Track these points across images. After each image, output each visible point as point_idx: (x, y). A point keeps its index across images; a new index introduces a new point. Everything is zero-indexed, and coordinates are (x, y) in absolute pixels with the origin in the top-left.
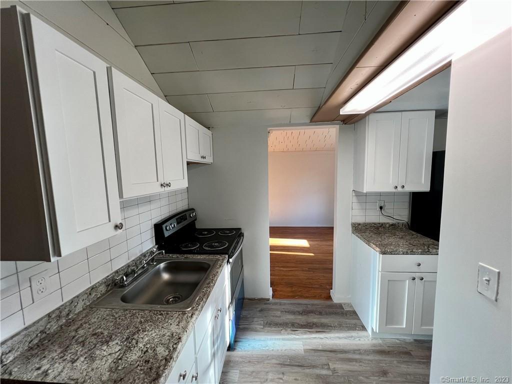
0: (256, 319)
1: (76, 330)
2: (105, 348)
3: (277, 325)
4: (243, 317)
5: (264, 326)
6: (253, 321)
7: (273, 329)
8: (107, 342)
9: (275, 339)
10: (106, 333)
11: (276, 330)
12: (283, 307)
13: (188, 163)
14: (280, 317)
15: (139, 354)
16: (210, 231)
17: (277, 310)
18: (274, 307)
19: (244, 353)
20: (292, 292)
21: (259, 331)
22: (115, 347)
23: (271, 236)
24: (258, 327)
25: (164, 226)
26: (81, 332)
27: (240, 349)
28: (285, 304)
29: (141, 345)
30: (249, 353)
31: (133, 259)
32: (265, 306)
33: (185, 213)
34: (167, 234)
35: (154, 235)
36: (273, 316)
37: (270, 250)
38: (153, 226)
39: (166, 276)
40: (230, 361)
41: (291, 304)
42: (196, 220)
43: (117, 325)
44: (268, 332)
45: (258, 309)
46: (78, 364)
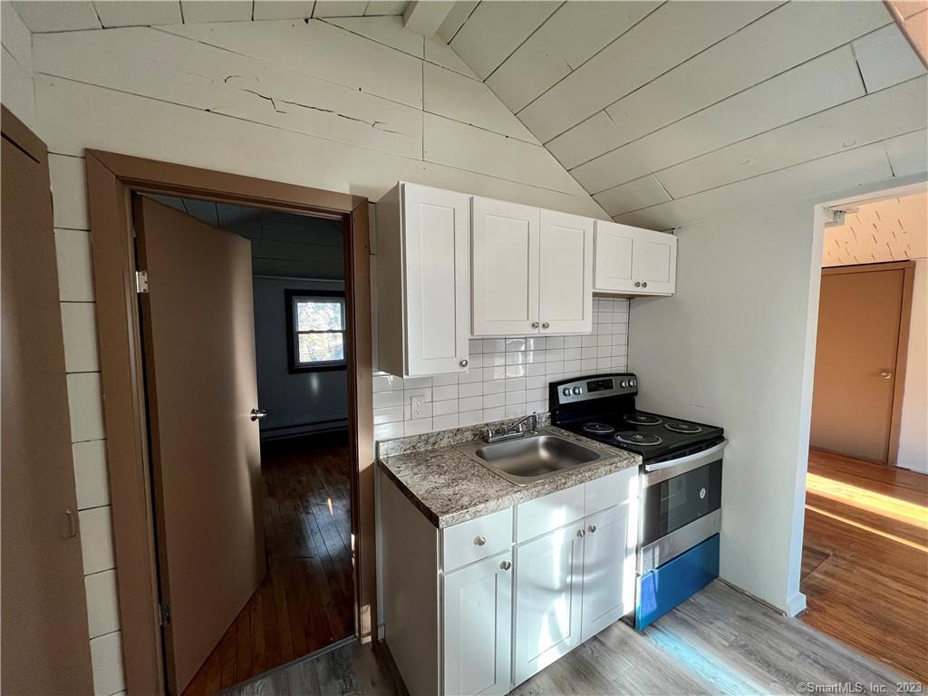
0: (719, 624)
1: (432, 457)
2: (436, 476)
3: (767, 664)
4: (694, 604)
5: (731, 645)
6: (712, 623)
7: (751, 664)
8: (441, 474)
9: (743, 683)
10: (445, 469)
11: (759, 673)
12: (816, 649)
13: (595, 295)
14: (791, 659)
15: (451, 493)
16: (652, 417)
17: (793, 644)
18: (786, 633)
19: (658, 652)
20: (879, 642)
21: (715, 646)
22: (442, 480)
23: (811, 469)
24: (716, 638)
25: (560, 388)
26: (433, 460)
27: (654, 642)
28: (827, 647)
29: (457, 488)
30: (668, 658)
31: (511, 417)
32: (760, 618)
33: (611, 378)
34: (563, 400)
35: (547, 397)
36: (771, 647)
37: (807, 503)
38: (548, 385)
39: (544, 454)
40: (626, 643)
41: (850, 659)
42: (636, 394)
43: (456, 467)
44: (734, 660)
45: (738, 613)
46: (416, 476)
